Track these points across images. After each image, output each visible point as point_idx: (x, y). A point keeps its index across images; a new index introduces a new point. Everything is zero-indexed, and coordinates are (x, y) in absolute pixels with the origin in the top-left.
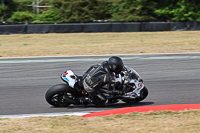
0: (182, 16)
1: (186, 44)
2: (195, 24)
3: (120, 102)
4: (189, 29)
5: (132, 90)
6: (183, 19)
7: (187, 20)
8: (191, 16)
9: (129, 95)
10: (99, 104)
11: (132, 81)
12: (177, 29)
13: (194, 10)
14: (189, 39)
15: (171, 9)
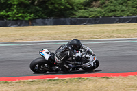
0: (15, 16)
1: (18, 35)
2: (24, 22)
3: (81, 69)
4: (19, 26)
5: (88, 61)
6: (15, 19)
7: (18, 19)
8: (21, 16)
9: (86, 65)
10: (66, 71)
11: (88, 56)
12: (11, 25)
13: (23, 13)
14: (20, 32)
15: (7, 12)
